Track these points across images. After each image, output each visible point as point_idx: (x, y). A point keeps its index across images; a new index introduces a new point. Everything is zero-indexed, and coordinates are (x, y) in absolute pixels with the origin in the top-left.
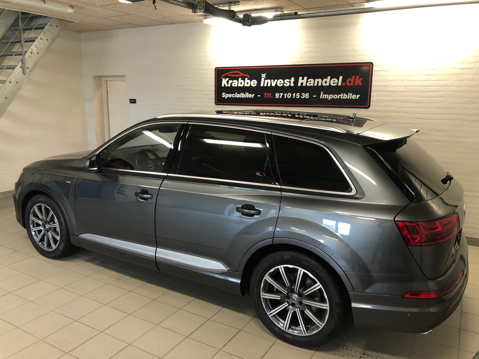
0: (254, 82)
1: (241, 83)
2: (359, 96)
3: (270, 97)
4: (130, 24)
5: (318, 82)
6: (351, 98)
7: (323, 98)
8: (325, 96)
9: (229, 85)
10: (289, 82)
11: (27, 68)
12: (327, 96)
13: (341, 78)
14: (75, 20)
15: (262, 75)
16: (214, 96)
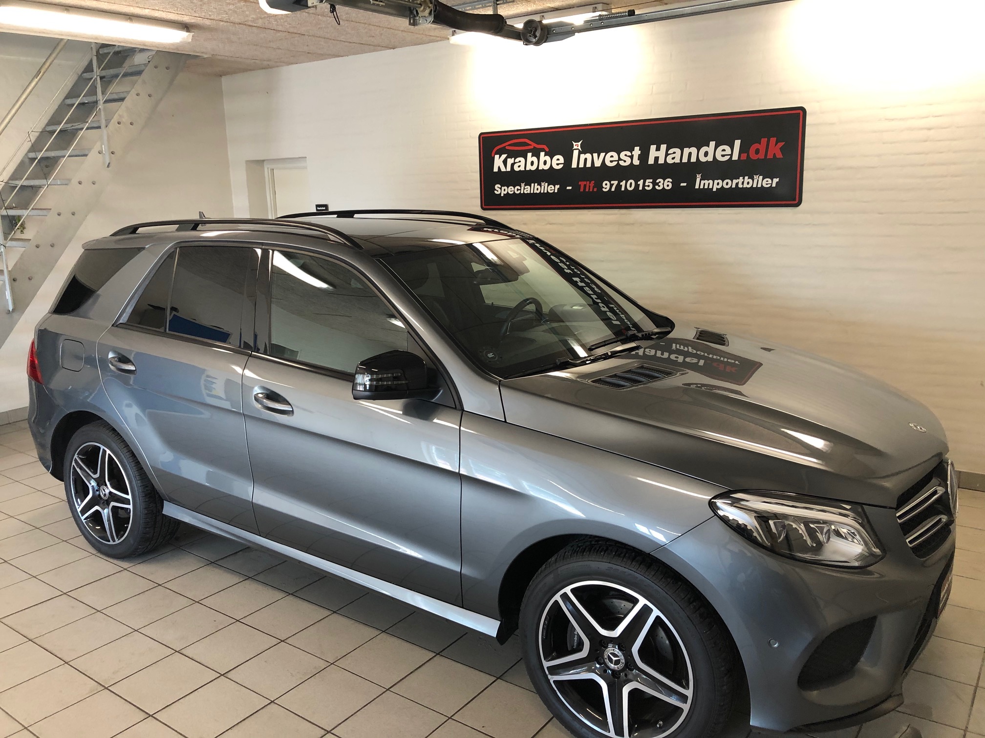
0: (558, 160)
1: (532, 163)
2: (777, 180)
3: (591, 190)
4: (308, 53)
5: (690, 154)
6: (759, 186)
7: (702, 187)
8: (704, 184)
9: (509, 169)
10: (629, 158)
11: (113, 153)
12: (709, 184)
13: (737, 143)
14: (202, 53)
15: (574, 144)
16: (477, 192)
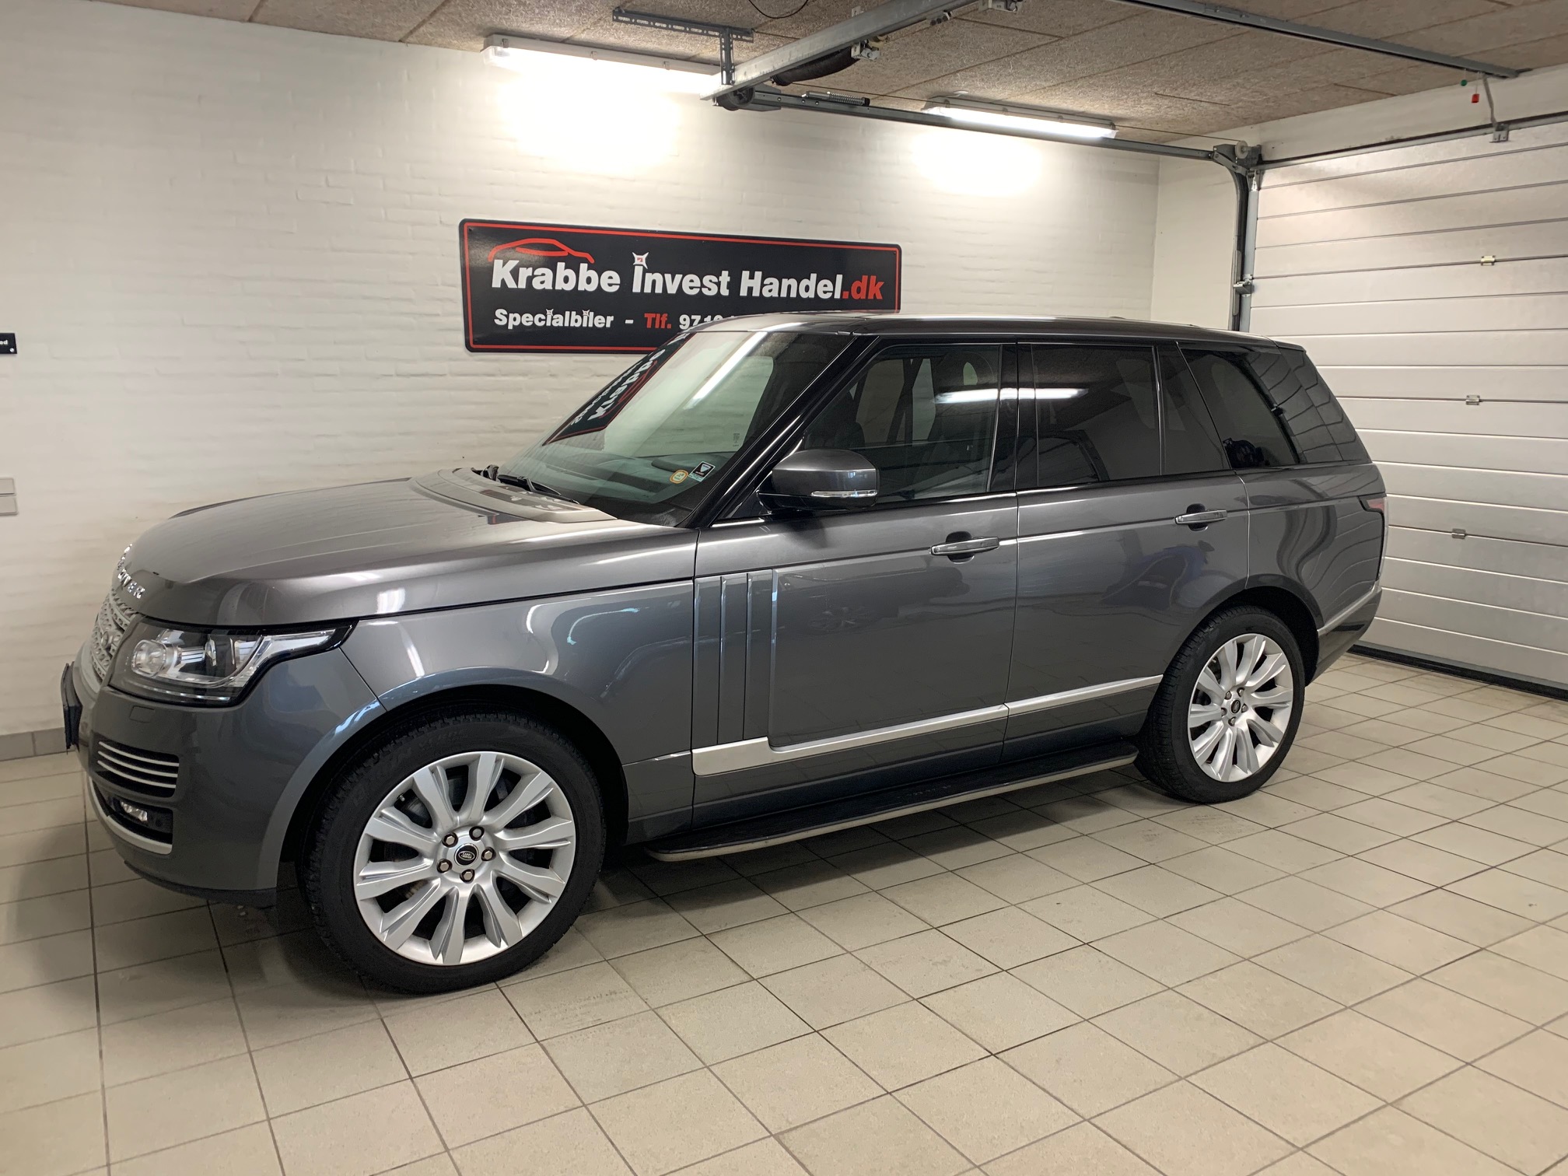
0: (610, 278)
1: (566, 280)
3: (663, 327)
5: (789, 287)
9: (522, 285)
10: (715, 285)
13: (839, 278)
15: (636, 257)
